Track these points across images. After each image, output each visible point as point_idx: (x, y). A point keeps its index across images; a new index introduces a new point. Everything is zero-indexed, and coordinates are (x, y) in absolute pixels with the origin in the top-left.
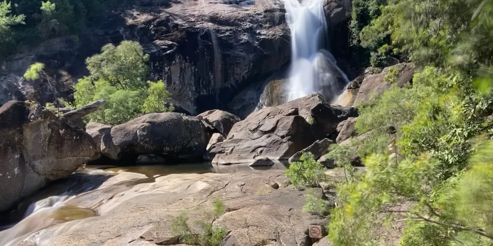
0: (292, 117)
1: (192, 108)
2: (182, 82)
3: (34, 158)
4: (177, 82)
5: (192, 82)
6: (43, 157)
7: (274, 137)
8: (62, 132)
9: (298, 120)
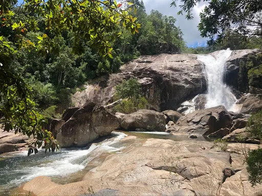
0: (209, 116)
1: (158, 109)
2: (154, 97)
3: (95, 126)
4: (152, 96)
5: (159, 97)
6: (99, 126)
7: (199, 125)
8: (107, 116)
9: (212, 118)
